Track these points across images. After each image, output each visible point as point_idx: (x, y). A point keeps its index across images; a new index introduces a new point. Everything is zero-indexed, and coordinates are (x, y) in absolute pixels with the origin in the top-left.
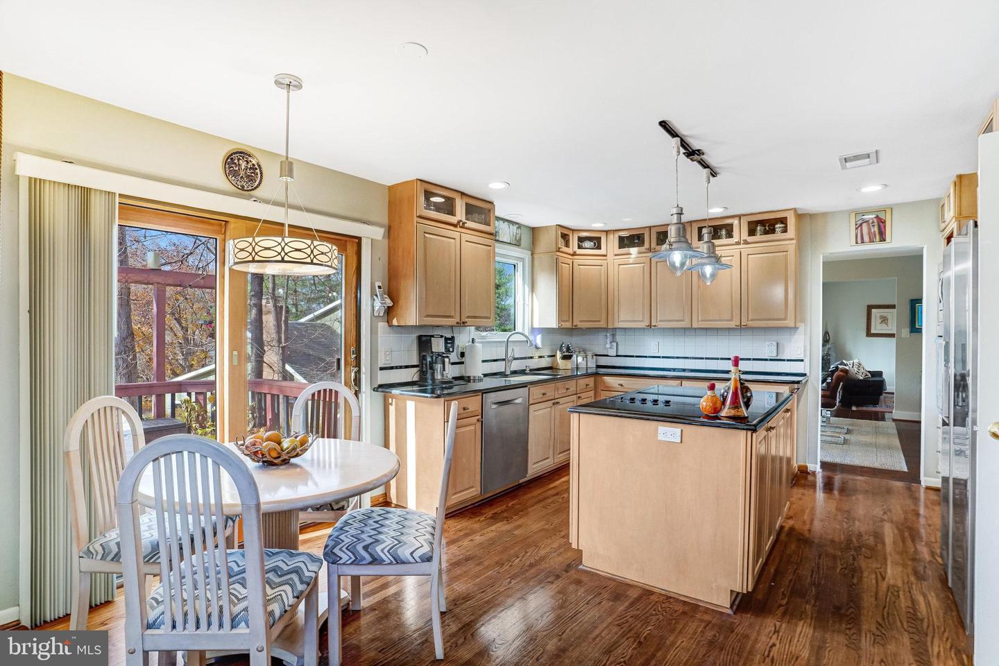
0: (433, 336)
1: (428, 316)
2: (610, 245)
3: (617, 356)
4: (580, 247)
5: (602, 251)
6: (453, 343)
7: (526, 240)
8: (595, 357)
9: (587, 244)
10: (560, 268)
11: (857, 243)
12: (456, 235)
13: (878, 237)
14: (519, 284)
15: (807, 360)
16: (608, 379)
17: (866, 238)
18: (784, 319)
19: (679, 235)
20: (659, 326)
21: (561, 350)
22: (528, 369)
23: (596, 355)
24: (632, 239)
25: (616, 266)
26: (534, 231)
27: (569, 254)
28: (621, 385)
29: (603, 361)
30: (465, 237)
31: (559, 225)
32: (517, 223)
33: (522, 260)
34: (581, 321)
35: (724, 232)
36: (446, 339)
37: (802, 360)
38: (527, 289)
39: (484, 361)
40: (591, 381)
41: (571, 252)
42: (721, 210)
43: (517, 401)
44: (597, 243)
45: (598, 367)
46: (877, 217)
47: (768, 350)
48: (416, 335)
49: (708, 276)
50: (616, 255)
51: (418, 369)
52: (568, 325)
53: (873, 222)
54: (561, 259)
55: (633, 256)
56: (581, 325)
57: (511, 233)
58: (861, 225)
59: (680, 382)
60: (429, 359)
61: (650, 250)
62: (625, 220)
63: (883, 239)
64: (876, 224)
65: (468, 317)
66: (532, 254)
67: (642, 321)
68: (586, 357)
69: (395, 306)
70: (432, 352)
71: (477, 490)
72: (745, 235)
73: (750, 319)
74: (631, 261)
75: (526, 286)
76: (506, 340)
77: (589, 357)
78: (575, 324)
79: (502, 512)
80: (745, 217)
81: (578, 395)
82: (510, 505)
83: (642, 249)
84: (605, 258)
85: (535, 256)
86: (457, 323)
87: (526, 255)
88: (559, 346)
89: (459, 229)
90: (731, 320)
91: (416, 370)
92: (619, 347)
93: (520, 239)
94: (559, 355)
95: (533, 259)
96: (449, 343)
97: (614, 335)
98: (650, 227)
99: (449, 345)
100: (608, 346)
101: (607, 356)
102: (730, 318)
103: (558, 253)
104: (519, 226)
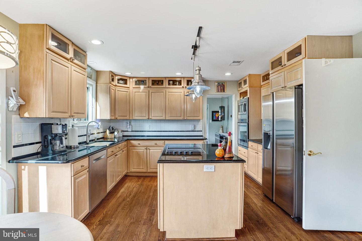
0: (52, 124)
1: (53, 112)
2: (131, 84)
3: (132, 131)
4: (118, 83)
5: (128, 86)
6: (66, 128)
7: (94, 76)
8: (122, 132)
9: (121, 82)
10: (111, 91)
11: (217, 92)
12: (69, 65)
13: (223, 90)
14: (90, 97)
15: (203, 131)
16: (133, 142)
17: (220, 91)
18: (199, 117)
19: (200, 79)
20: (153, 119)
21: (109, 129)
22: (96, 139)
23: (122, 131)
24: (140, 81)
25: (134, 93)
26: (98, 73)
27: (114, 85)
28: (139, 144)
29: (126, 134)
30: (73, 68)
31: (111, 71)
32: (91, 67)
33: (92, 85)
34: (119, 116)
35: (177, 83)
36: (63, 125)
37: (202, 131)
38: (94, 100)
39: (79, 136)
40: (125, 143)
41: (114, 84)
42: (181, 74)
43: (102, 157)
44: (125, 82)
45: (123, 136)
46: (222, 84)
47: (191, 127)
48: (39, 123)
49: (193, 98)
50: (133, 88)
51: (41, 144)
52: (113, 118)
53: (221, 86)
54: (112, 88)
55: (141, 89)
56: (119, 118)
57: (88, 71)
58: (218, 86)
59: (164, 141)
60: (50, 138)
61: (149, 87)
62: (142, 73)
63: (224, 91)
64: (222, 86)
65: (75, 113)
66: (97, 83)
67: (145, 116)
68: (119, 132)
69: (27, 104)
70: (52, 134)
71: (88, 210)
72: (185, 85)
73: (187, 116)
74: (141, 91)
75: (93, 99)
76: (87, 125)
77: (120, 132)
78: (116, 117)
79: (103, 219)
80: (186, 78)
81: (122, 150)
82: (104, 213)
83: (146, 86)
84: (128, 89)
85: (98, 84)
86: (69, 116)
87: (94, 84)
88: (108, 128)
89: (70, 62)
90: (181, 117)
91: (39, 145)
92: (133, 127)
93: (92, 75)
94: (108, 132)
95: (97, 86)
96: (64, 128)
97: (130, 122)
98: (149, 78)
99: (64, 129)
100: (128, 127)
101: (128, 131)
102: (180, 116)
103: (110, 84)
104: (92, 69)
